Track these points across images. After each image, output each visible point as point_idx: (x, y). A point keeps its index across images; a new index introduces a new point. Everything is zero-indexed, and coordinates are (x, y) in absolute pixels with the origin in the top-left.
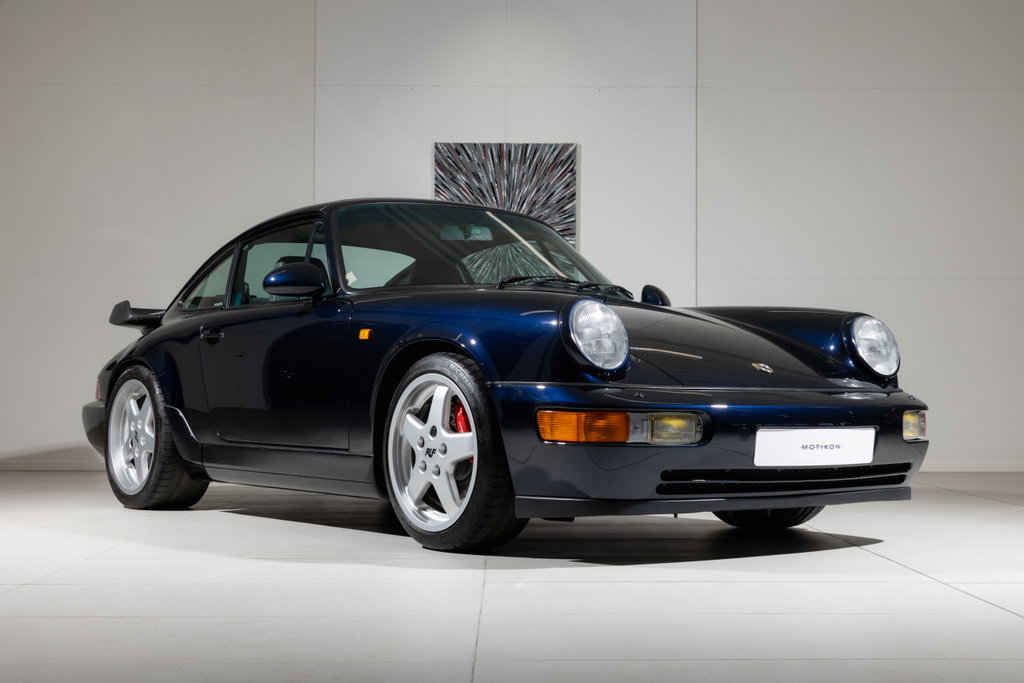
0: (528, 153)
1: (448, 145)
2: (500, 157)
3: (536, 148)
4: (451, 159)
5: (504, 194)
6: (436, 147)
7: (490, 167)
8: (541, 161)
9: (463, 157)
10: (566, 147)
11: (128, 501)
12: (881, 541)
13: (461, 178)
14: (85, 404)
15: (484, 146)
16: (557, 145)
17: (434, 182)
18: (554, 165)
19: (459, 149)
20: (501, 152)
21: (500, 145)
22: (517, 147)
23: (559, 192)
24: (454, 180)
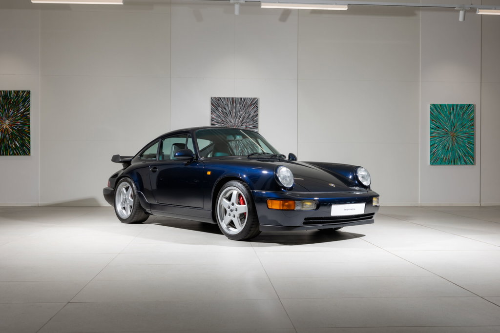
0: (242, 101)
1: (215, 98)
2: (233, 102)
3: (245, 99)
4: (217, 104)
5: (234, 114)
6: (212, 99)
7: (230, 105)
8: (246, 103)
9: (220, 102)
10: (255, 99)
11: (123, 220)
12: (364, 235)
13: (220, 109)
14: (104, 187)
15: (227, 98)
16: (252, 98)
17: (211, 110)
18: (251, 105)
19: (219, 99)
20: (233, 101)
21: (233, 98)
22: (238, 99)
23: (252, 114)
24: (217, 109)
